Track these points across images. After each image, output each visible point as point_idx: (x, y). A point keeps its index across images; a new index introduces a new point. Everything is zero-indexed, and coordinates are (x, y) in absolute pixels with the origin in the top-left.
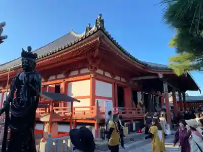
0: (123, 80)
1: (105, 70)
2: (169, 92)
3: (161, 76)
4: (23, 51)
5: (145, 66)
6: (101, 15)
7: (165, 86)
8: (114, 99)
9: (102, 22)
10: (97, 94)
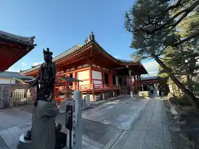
0: (107, 70)
1: (97, 65)
2: (132, 75)
3: (127, 67)
4: (44, 50)
5: (119, 61)
6: (92, 32)
7: (130, 72)
8: (102, 80)
9: (93, 36)
10: (93, 78)
